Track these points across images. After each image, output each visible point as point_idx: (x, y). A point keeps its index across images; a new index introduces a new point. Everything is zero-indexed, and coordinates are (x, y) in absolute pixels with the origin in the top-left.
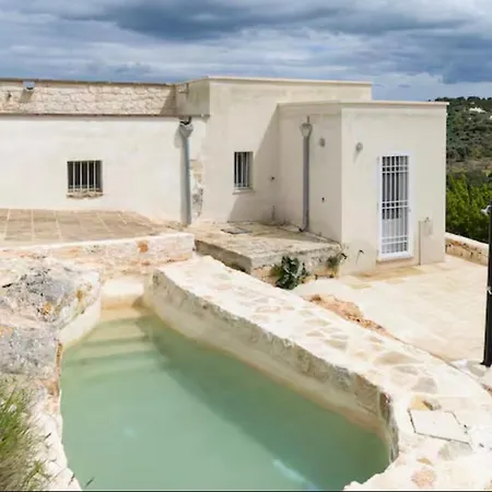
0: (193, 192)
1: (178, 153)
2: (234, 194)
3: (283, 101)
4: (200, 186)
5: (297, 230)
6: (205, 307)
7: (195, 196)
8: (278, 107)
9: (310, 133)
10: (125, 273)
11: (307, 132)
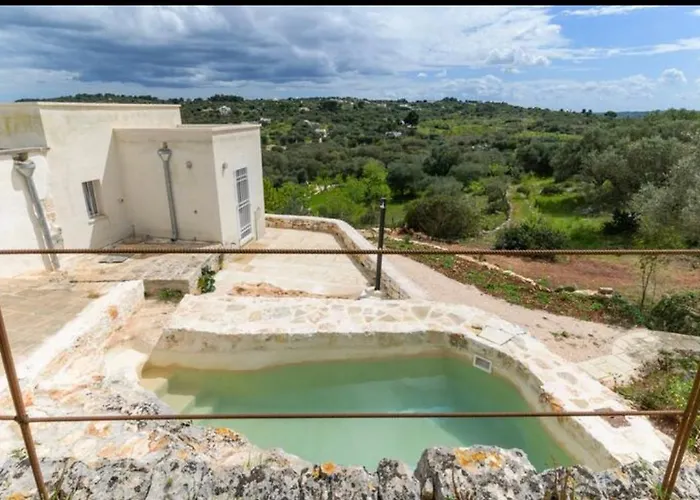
0: (52, 234)
1: (21, 196)
2: (90, 224)
3: (118, 126)
4: (56, 226)
5: (169, 240)
6: (267, 340)
7: (55, 237)
8: (115, 132)
9: (169, 158)
10: (108, 348)
11: (166, 157)
